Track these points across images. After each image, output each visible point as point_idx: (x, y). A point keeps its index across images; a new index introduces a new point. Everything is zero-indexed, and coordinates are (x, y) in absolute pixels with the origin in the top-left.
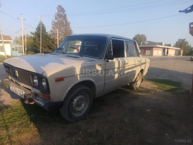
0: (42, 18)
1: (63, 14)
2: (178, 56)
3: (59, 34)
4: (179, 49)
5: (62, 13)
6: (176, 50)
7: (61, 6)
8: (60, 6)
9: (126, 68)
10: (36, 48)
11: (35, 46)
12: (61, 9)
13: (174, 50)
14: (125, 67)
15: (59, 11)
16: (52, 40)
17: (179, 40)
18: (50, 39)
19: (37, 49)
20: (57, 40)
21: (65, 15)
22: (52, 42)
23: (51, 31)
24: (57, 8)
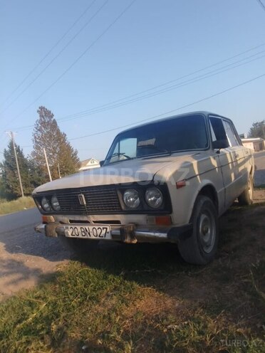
0: (14, 133)
1: (50, 120)
2: (260, 152)
3: (50, 157)
4: (259, 139)
5: (47, 119)
6: (255, 143)
7: (44, 108)
8: (42, 108)
9: (239, 162)
10: (10, 191)
11: (8, 187)
12: (44, 113)
13: (252, 143)
14: (236, 161)
15: (43, 116)
16: (37, 169)
17: (255, 125)
18: (33, 170)
19: (12, 192)
20: (47, 168)
21: (55, 122)
22: (39, 173)
23: (34, 154)
24: (38, 111)
